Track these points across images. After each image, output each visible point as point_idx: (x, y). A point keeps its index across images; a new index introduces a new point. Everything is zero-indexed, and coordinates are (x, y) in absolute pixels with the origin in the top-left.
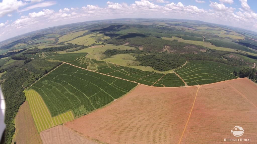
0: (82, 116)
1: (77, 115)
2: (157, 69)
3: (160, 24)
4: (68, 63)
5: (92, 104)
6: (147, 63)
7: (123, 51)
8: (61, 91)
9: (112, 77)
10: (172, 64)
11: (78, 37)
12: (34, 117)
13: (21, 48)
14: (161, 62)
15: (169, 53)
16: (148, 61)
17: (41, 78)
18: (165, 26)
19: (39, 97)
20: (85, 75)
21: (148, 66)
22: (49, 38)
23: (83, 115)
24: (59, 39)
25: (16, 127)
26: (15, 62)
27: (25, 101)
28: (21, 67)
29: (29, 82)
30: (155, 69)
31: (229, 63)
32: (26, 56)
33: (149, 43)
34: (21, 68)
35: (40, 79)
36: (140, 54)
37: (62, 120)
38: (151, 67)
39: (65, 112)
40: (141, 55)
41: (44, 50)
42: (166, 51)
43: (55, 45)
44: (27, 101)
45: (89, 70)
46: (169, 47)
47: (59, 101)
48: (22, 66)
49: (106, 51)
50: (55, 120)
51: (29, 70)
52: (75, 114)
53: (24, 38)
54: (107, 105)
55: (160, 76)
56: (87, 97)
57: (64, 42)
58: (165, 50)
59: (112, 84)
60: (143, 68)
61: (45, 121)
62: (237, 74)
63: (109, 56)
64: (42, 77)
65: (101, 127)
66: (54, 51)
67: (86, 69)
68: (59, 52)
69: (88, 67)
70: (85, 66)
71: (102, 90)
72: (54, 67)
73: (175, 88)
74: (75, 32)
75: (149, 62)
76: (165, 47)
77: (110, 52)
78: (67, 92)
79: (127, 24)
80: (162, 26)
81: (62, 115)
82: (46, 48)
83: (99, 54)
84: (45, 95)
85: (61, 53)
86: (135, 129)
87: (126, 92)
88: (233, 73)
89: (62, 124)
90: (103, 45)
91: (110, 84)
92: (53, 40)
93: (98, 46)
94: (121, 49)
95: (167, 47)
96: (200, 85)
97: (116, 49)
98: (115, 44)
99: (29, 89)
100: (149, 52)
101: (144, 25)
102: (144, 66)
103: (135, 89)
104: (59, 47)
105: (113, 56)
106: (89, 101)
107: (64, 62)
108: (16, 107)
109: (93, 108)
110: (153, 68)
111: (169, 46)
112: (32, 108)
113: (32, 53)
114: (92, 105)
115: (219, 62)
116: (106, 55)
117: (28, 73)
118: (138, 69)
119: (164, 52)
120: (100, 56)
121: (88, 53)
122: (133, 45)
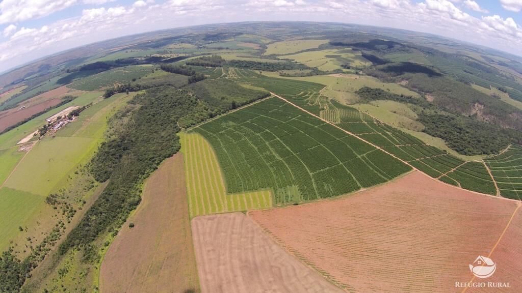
0: (289, 205)
1: (280, 201)
2: (453, 147)
3: (472, 55)
4: (283, 97)
5: (314, 186)
6: (438, 130)
7: (395, 95)
8: (258, 149)
9: (367, 142)
10: (482, 144)
11: (308, 50)
12: (188, 186)
13: (185, 51)
14: (464, 134)
15: (479, 120)
16: (439, 126)
17: (220, 116)
18: (480, 62)
19: (209, 151)
20: (313, 127)
21: (437, 136)
22: (246, 42)
23: (294, 203)
24: (267, 48)
25: (143, 198)
26: (168, 76)
27: (177, 152)
28: (180, 88)
29: (193, 119)
30: (449, 146)
32: (194, 68)
33: (446, 91)
34: (181, 90)
35: (218, 117)
36: (426, 109)
37: (246, 204)
38: (443, 141)
39: (256, 189)
40: (427, 111)
41: (233, 63)
42: (476, 114)
43: (258, 57)
44: (182, 154)
45: (323, 120)
46: (483, 108)
47: (249, 166)
48: (182, 85)
49: (362, 88)
50: (232, 200)
51: (197, 96)
52: (276, 199)
53: (191, 34)
54: (344, 195)
55: (456, 163)
56: (309, 171)
57: (279, 55)
58: (474, 112)
59: (363, 158)
60: (428, 138)
61: (210, 199)
63: (367, 100)
64: (223, 115)
65: (321, 235)
66: (254, 69)
67: (317, 117)
68: (265, 73)
69: (321, 113)
70: (316, 110)
71: (341, 163)
72: (252, 99)
73: (477, 194)
74: (302, 39)
75: (442, 130)
76: (476, 105)
77: (369, 92)
78: (271, 153)
79: (408, 43)
80: (474, 61)
81: (250, 195)
82: (239, 61)
83: (347, 92)
84: (224, 149)
85: (269, 76)
86: (383, 256)
87: (386, 179)
89: (244, 212)
90: (357, 77)
91: (359, 157)
92: (255, 46)
93: (347, 76)
94: (392, 92)
95: (480, 106)
97: (382, 89)
98: (381, 78)
99: (191, 131)
100: (445, 110)
101: (441, 50)
102: (430, 136)
103: (405, 176)
104: (266, 63)
105: (373, 102)
106: (311, 179)
107: (274, 94)
108: (155, 160)
109: (315, 194)
110: (447, 143)
111: (483, 106)
112: (190, 169)
113: (208, 65)
114: (315, 189)
116: (361, 96)
117: (194, 101)
118: (417, 139)
119: (472, 115)
120: (349, 96)
121: (325, 86)
122: (416, 87)
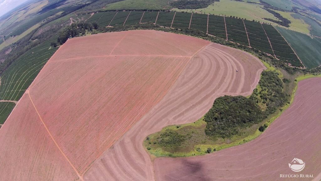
31: (41, 41)
62: (56, 44)
88: (51, 47)
96: (27, 89)
115: (30, 49)
